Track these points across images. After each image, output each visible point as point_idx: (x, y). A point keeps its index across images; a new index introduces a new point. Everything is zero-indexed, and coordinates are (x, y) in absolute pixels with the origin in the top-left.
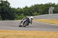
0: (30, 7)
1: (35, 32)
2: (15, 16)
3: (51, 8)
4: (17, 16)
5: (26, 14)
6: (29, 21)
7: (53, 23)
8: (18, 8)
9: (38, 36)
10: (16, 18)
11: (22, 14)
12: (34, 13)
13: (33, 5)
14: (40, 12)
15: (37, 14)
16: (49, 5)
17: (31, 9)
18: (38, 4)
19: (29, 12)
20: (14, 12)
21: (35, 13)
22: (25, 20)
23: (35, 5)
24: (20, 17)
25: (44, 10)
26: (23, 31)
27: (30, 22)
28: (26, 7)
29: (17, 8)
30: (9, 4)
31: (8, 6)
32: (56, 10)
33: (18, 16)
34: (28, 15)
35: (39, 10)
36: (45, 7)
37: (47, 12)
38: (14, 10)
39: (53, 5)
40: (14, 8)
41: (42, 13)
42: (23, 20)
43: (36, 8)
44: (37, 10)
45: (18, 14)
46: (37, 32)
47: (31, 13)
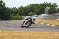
0: (26, 7)
1: (30, 33)
2: (10, 16)
3: (47, 8)
4: (12, 16)
5: (22, 14)
6: (32, 21)
7: (49, 23)
8: (14, 8)
9: (34, 36)
10: (11, 18)
11: (18, 14)
12: (29, 13)
13: (29, 5)
14: (36, 12)
15: (33, 14)
16: (45, 4)
17: (27, 9)
18: (34, 4)
19: (25, 12)
20: (9, 12)
21: (31, 13)
22: (27, 20)
23: (31, 5)
24: (15, 17)
25: (40, 10)
26: (18, 32)
27: (33, 23)
28: (22, 7)
29: (12, 8)
30: (4, 4)
31: (3, 6)
32: (52, 10)
33: (14, 16)
34: (24, 15)
35: (35, 10)
36: (41, 7)
37: (43, 12)
38: (9, 10)
39: (49, 5)
40: (9, 8)
41: (37, 13)
42: (25, 20)
43: (32, 8)
44: (33, 10)
45: (13, 14)
46: (32, 32)
47: (27, 13)
